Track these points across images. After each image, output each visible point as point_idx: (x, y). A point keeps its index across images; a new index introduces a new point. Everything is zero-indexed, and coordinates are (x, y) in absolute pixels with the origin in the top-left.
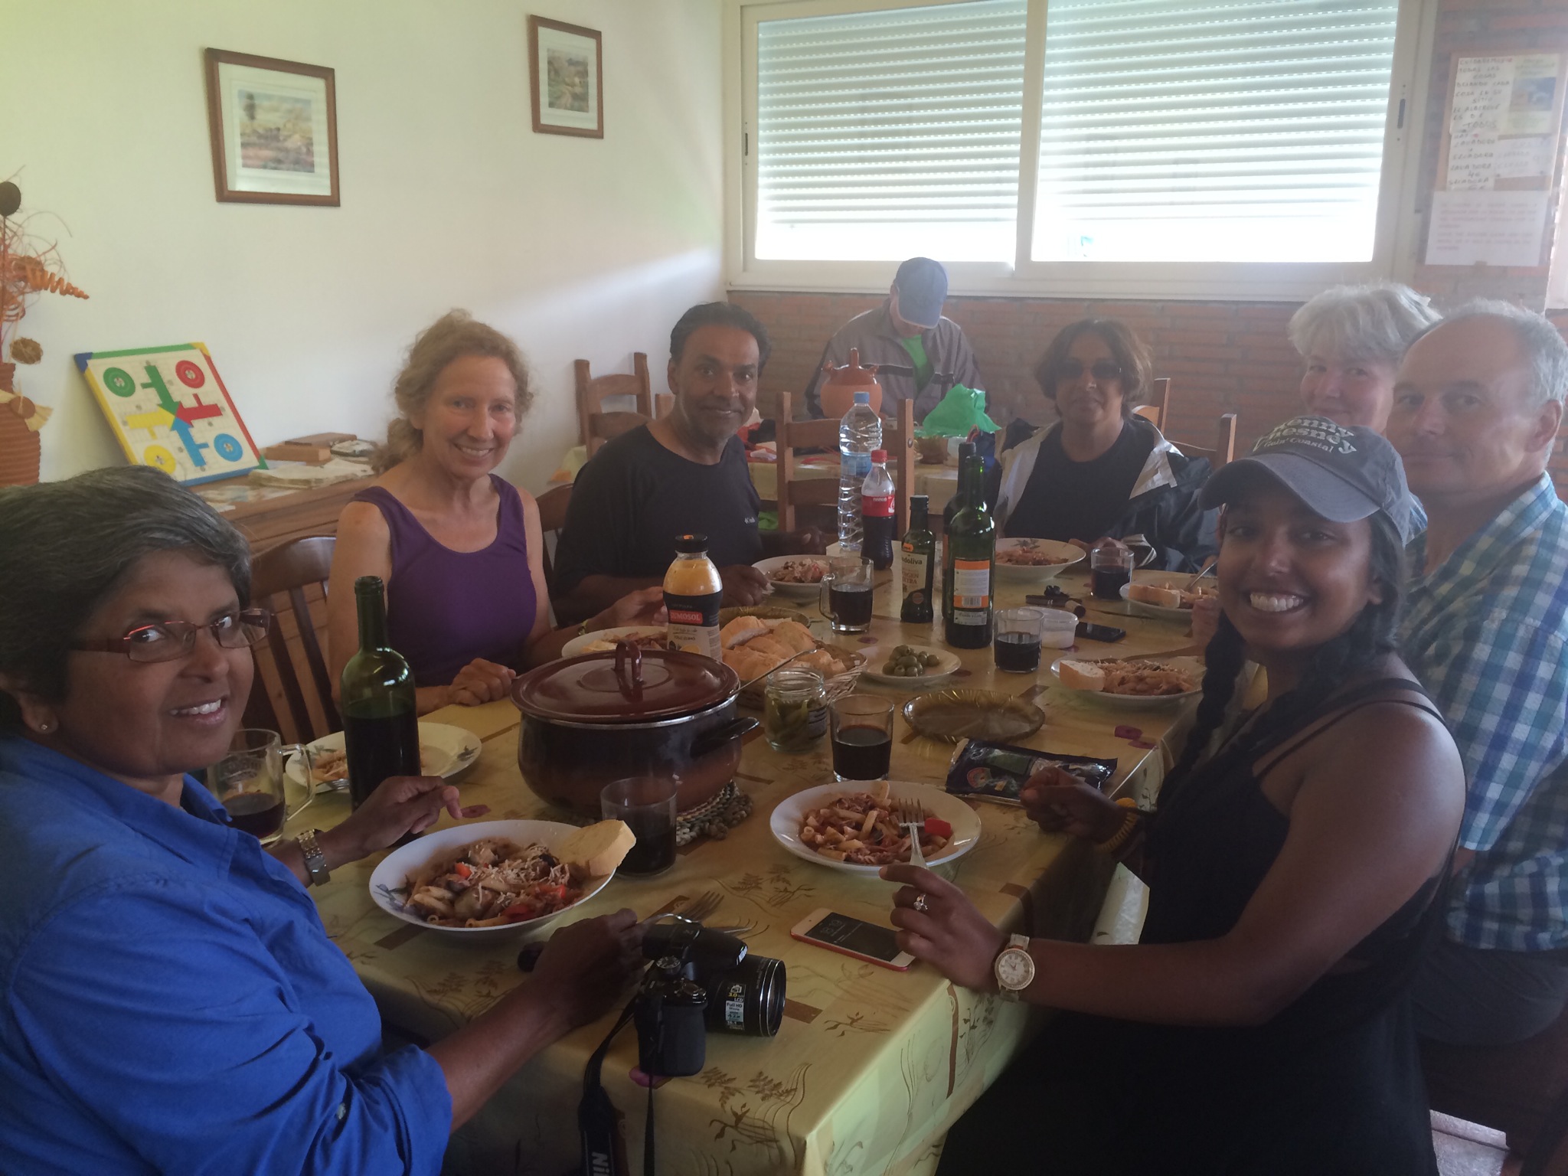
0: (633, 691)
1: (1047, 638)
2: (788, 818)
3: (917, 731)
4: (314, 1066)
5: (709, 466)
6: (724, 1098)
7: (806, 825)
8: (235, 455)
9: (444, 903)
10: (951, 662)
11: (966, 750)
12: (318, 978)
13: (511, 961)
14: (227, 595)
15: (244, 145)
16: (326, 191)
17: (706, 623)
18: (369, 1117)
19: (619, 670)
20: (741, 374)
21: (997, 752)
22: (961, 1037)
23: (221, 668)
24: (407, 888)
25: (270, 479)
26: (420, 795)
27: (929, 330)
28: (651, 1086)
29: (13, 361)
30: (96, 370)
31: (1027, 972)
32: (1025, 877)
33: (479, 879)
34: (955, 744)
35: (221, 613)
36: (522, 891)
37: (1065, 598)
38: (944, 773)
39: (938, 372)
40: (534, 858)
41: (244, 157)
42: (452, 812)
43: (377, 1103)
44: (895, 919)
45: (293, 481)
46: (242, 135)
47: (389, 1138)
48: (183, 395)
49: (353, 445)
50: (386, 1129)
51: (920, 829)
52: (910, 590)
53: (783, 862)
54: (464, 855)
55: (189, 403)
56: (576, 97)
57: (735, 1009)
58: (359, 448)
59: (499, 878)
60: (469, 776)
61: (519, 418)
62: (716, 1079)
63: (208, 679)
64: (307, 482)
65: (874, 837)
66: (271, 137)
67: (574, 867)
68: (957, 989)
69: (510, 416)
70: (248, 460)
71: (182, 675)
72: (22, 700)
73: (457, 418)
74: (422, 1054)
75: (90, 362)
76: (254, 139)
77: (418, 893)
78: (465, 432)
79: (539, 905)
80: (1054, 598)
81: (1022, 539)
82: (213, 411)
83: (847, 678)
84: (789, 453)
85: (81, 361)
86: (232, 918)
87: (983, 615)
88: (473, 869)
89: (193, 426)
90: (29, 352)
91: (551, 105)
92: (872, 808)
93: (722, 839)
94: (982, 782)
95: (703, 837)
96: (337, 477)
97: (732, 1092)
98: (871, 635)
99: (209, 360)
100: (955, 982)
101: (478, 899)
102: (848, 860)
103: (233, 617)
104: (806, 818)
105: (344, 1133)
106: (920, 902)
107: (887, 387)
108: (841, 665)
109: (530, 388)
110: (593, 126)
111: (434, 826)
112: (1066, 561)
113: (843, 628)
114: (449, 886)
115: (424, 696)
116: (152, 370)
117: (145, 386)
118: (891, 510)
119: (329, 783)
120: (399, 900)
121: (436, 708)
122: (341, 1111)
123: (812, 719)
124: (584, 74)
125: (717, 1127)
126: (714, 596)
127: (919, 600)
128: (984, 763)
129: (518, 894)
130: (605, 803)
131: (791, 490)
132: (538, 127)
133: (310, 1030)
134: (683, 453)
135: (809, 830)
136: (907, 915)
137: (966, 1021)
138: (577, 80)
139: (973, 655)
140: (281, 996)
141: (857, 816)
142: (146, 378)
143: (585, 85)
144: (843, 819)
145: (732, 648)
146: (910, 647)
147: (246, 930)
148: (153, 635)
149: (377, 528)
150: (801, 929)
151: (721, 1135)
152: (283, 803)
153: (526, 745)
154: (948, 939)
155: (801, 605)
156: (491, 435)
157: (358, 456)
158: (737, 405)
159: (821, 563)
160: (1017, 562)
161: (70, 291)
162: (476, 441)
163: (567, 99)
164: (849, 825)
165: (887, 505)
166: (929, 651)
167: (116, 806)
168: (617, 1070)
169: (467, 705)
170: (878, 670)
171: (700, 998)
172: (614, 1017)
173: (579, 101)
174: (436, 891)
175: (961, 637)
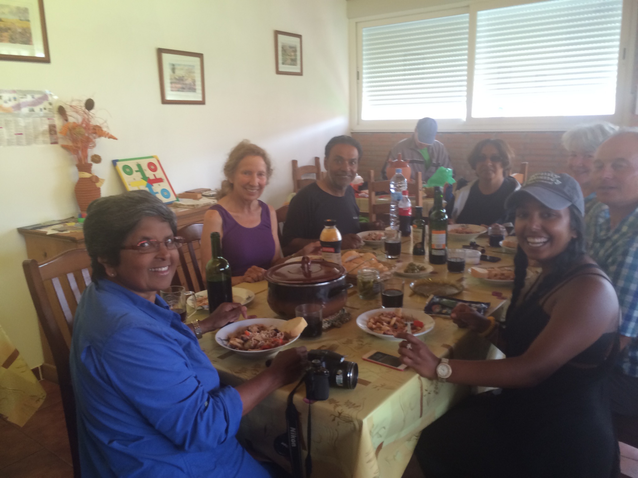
0: (308, 274)
1: (468, 260)
2: (363, 320)
3: (415, 293)
4: (197, 388)
5: (340, 197)
6: (335, 407)
7: (370, 322)
8: (168, 197)
9: (241, 344)
10: (430, 268)
11: (432, 299)
12: (198, 361)
13: (263, 364)
14: (169, 232)
15: (171, 83)
16: (200, 99)
17: (336, 252)
18: (216, 407)
19: (303, 267)
20: (351, 162)
21: (444, 300)
22: (425, 396)
23: (168, 256)
24: (228, 339)
25: (180, 205)
26: (233, 309)
27: (430, 146)
28: (310, 403)
29: (92, 163)
30: (120, 165)
31: (448, 371)
32: (451, 341)
33: (253, 336)
34: (428, 297)
35: (168, 238)
36: (267, 341)
37: (478, 246)
38: (423, 306)
39: (434, 162)
40: (272, 330)
41: (172, 87)
42: (244, 316)
43: (218, 402)
44: (400, 352)
45: (188, 206)
46: (171, 79)
47: (222, 413)
48: (150, 174)
49: (209, 193)
50: (221, 410)
51: (412, 324)
52: (416, 242)
53: (361, 334)
54: (248, 329)
55: (152, 177)
56: (292, 60)
57: (339, 378)
58: (212, 193)
59: (260, 337)
60: (250, 305)
61: (268, 178)
62: (332, 401)
63: (164, 259)
64: (193, 206)
65: (395, 327)
66: (180, 80)
67: (286, 333)
68: (422, 379)
69: (264, 177)
70: (172, 198)
71: (156, 258)
72: (106, 266)
73: (246, 178)
74: (233, 389)
75: (118, 163)
76: (174, 81)
77: (232, 340)
78: (248, 184)
79: (273, 345)
80: (473, 246)
81: (462, 225)
82: (160, 180)
83: (389, 273)
84: (373, 194)
85: (114, 162)
86: (171, 338)
87: (443, 251)
88: (250, 333)
89: (153, 186)
90: (97, 159)
91: (283, 63)
92: (394, 317)
93: (339, 327)
94: (437, 310)
95: (333, 326)
96: (204, 204)
97: (337, 406)
98: (401, 259)
99: (158, 161)
100: (422, 375)
101: (252, 343)
102: (384, 334)
103: (171, 239)
104: (370, 319)
105: (207, 411)
106: (409, 346)
107: (413, 168)
108: (387, 269)
109: (272, 167)
110: (298, 71)
111: (237, 320)
112: (479, 232)
113: (390, 257)
114: (242, 339)
115: (234, 280)
116: (139, 166)
117: (137, 171)
118: (410, 213)
119: (201, 306)
120: (225, 343)
121: (239, 283)
122: (206, 403)
123: (374, 287)
124: (295, 51)
125: (333, 417)
126: (338, 242)
127: (419, 246)
128: (438, 303)
129: (266, 342)
130: (297, 312)
131: (375, 208)
132: (278, 72)
133: (196, 377)
134: (330, 192)
135: (370, 324)
136: (404, 350)
137: (426, 390)
138: (293, 54)
139: (439, 267)
140: (186, 365)
141: (388, 319)
142: (137, 169)
143: (295, 55)
144: (384, 320)
145: (346, 262)
146: (414, 263)
147: (175, 343)
148: (146, 245)
149: (218, 219)
150: (366, 356)
151: (334, 420)
152: (186, 312)
153: (270, 295)
154: (419, 359)
155: (375, 249)
156: (257, 184)
157: (212, 196)
158: (350, 174)
159: (382, 233)
160: (460, 233)
161: (111, 137)
162: (252, 187)
163: (289, 61)
164: (385, 322)
165: (407, 211)
166: (421, 265)
167: (135, 301)
168: (299, 398)
169: (250, 282)
170: (402, 271)
171: (327, 373)
172: (297, 382)
173: (293, 62)
174: (238, 340)
175: (434, 260)
